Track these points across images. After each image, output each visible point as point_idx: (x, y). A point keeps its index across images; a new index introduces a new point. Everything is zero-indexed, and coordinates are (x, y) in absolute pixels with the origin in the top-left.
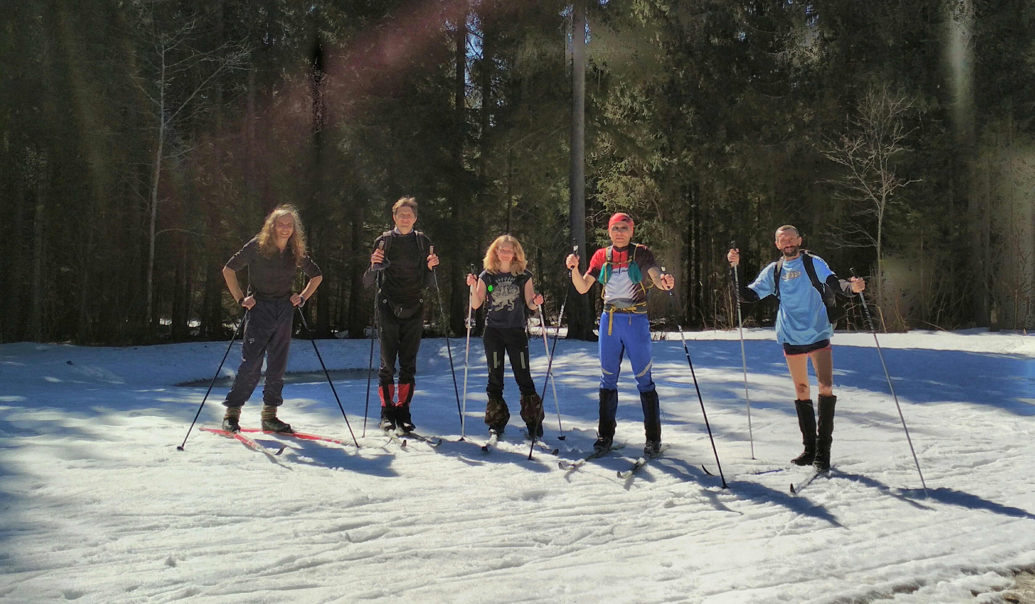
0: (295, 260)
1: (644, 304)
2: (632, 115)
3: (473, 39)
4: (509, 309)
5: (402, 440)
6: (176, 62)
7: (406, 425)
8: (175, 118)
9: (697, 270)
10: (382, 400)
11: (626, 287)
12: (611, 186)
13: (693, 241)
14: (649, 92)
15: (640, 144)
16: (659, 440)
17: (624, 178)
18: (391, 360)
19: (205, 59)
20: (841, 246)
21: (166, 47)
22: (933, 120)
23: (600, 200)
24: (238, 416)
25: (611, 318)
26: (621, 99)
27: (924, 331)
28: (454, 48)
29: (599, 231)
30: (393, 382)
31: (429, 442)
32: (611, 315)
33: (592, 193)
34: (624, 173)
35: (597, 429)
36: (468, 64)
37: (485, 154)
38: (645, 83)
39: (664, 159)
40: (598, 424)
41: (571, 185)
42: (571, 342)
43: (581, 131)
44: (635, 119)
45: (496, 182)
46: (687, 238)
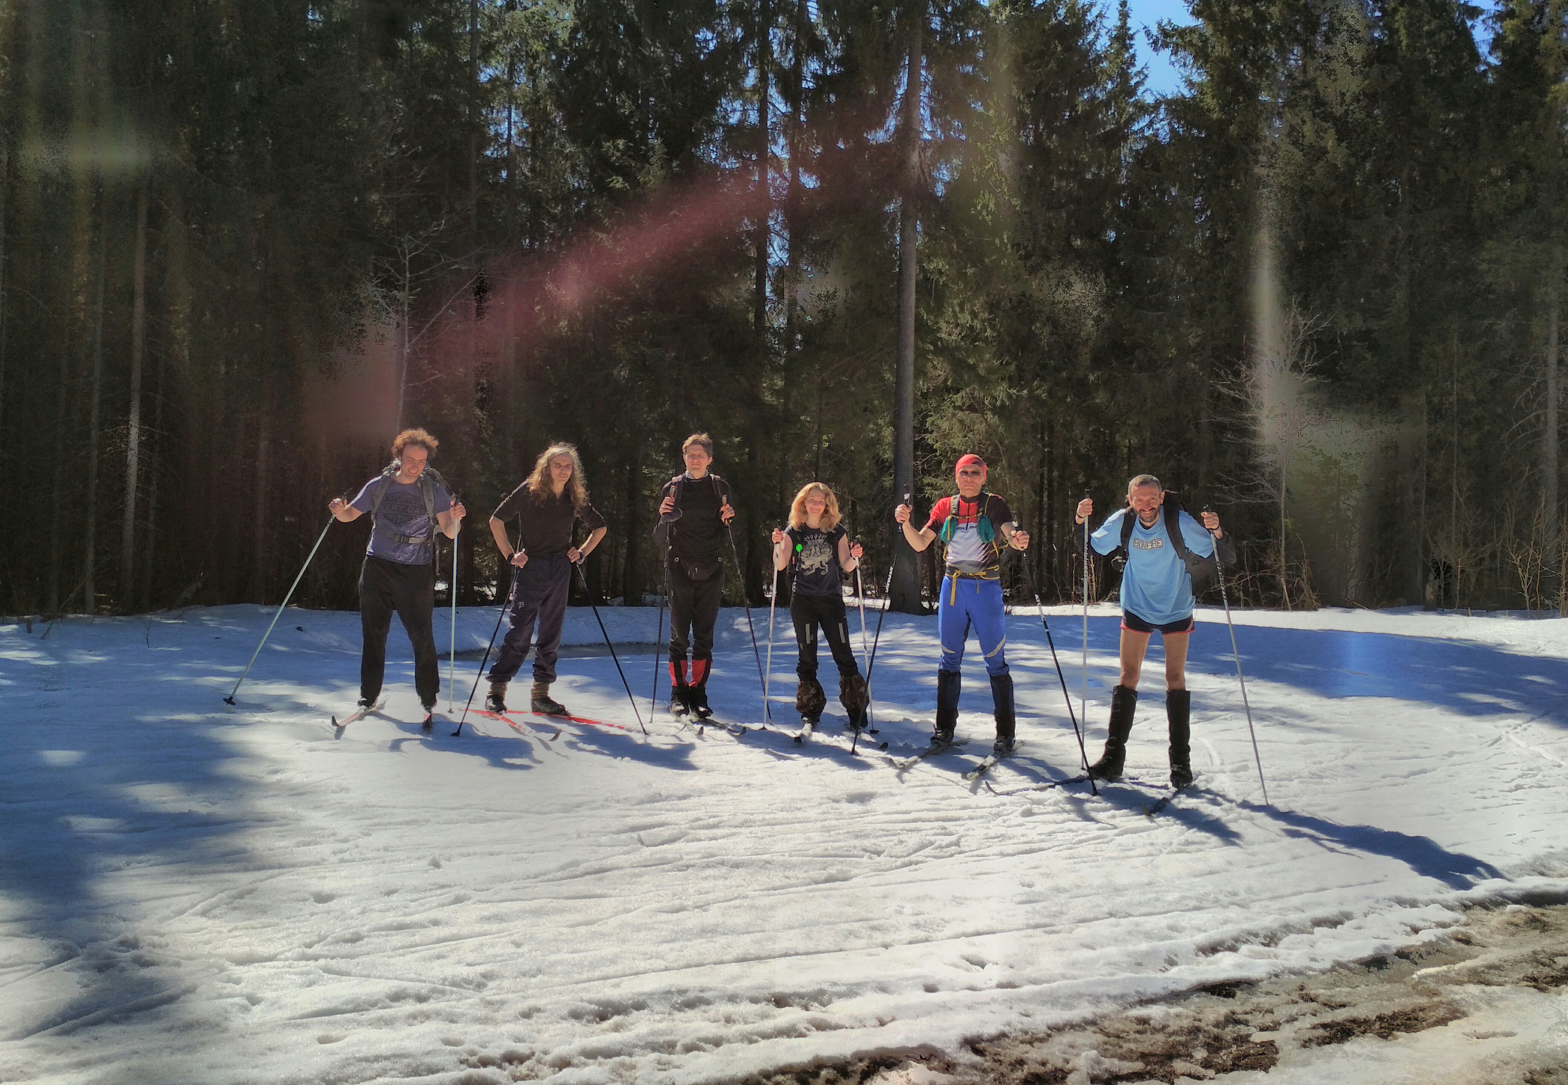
0: (573, 508)
1: (996, 568)
2: (971, 335)
3: (777, 242)
4: (823, 573)
5: (698, 727)
6: (422, 269)
7: (702, 709)
8: (422, 337)
9: (1050, 530)
10: (673, 678)
11: (974, 548)
12: (945, 425)
13: (1046, 494)
14: (993, 307)
15: (982, 372)
16: (1013, 735)
17: (960, 414)
18: (684, 632)
19: (456, 266)
20: (1234, 501)
21: (410, 253)
22: (1355, 343)
23: (930, 442)
24: (503, 694)
25: (954, 585)
26: (960, 316)
27: (1339, 609)
28: (753, 253)
29: (927, 480)
30: (686, 658)
31: (730, 731)
32: (954, 581)
33: (920, 433)
34: (960, 408)
35: (934, 721)
36: (770, 272)
37: (790, 383)
38: (988, 295)
39: (1012, 391)
40: (935, 715)
41: (896, 423)
42: (894, 615)
43: (910, 355)
44: (975, 340)
45: (802, 418)
46: (1039, 491)
